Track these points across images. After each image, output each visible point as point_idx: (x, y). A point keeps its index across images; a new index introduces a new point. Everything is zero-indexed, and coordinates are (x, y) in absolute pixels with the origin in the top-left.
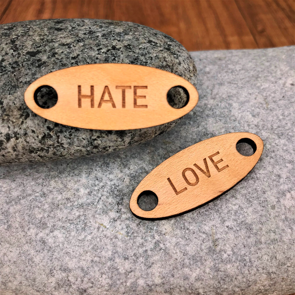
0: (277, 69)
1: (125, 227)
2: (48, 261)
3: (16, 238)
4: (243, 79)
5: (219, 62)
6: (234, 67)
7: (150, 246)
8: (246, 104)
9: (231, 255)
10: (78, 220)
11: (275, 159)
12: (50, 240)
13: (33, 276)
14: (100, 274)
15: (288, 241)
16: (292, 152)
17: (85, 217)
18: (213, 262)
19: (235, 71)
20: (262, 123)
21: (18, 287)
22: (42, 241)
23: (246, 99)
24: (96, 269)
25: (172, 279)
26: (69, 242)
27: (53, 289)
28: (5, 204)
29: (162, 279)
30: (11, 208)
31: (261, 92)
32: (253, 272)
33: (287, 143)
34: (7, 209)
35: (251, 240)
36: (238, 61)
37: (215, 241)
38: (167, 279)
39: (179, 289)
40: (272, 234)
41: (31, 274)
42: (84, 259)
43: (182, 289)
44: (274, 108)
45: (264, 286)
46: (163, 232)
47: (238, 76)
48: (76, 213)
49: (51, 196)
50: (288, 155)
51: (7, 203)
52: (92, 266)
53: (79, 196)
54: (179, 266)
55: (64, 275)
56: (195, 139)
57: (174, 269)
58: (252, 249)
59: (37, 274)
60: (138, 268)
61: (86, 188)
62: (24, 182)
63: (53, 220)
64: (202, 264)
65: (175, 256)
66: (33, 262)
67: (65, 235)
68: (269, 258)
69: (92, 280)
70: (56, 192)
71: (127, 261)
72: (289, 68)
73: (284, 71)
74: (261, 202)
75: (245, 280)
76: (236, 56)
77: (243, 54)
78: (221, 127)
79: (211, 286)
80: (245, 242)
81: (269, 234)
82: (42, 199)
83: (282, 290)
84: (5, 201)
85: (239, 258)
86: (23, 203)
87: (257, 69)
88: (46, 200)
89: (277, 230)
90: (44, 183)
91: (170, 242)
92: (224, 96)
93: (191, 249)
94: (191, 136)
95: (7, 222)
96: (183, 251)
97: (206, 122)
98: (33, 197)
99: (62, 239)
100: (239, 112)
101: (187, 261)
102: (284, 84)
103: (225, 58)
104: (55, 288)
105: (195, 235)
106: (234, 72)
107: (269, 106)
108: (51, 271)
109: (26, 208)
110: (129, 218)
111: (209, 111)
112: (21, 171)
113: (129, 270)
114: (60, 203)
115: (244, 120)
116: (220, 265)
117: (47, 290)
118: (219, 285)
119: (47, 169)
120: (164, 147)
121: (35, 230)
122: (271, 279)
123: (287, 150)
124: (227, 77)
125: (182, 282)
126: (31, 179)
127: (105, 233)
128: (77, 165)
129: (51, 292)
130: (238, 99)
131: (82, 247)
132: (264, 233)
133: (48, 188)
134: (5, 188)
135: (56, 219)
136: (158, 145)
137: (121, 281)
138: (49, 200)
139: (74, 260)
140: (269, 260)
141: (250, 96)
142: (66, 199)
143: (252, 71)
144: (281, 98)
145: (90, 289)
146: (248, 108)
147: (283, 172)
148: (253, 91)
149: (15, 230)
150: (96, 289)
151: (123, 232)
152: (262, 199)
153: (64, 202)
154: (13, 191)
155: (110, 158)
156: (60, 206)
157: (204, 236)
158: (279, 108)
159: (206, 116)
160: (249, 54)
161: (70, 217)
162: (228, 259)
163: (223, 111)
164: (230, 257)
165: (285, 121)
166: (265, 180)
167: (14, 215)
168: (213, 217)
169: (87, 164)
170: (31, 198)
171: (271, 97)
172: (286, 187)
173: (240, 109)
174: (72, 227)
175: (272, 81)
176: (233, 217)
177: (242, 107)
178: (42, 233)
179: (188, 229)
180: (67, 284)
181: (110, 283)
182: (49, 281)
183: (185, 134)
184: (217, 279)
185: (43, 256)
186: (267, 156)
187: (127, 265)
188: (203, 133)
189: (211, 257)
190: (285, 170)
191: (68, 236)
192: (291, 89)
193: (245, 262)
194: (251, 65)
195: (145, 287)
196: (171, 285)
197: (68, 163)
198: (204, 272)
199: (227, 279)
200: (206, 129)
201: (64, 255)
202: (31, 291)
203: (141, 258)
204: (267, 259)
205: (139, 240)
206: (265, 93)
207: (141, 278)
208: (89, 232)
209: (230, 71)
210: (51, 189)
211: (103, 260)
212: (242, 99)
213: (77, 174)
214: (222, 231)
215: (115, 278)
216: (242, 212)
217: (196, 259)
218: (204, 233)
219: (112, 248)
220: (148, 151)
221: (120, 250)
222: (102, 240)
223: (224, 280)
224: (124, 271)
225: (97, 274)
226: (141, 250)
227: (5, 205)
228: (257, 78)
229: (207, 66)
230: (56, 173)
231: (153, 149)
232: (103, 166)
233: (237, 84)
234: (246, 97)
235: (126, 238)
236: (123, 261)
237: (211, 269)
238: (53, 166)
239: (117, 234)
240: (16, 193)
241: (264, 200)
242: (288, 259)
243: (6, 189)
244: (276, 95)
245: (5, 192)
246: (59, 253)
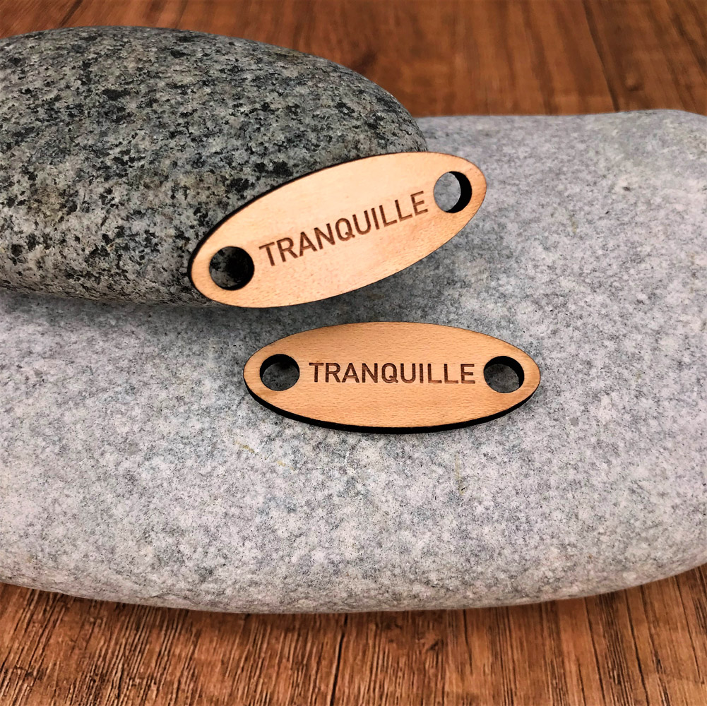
0: (600, 157)
1: (290, 452)
2: (140, 513)
3: (76, 470)
4: (530, 175)
5: (485, 141)
6: (514, 151)
7: (337, 486)
8: (533, 225)
9: (491, 509)
10: (200, 438)
11: (583, 331)
12: (144, 475)
13: (110, 543)
14: (240, 539)
15: (602, 485)
16: (617, 318)
17: (213, 431)
18: (457, 521)
19: (516, 160)
20: (562, 262)
21: (81, 565)
22: (128, 477)
23: (534, 214)
24: (234, 529)
25: (377, 551)
26: (181, 479)
27: (149, 569)
28: (55, 406)
29: (358, 549)
30: (67, 414)
31: (564, 202)
32: (532, 543)
33: (608, 301)
34: (59, 415)
35: (531, 481)
36: (523, 139)
37: (461, 482)
38: (369, 552)
39: (391, 571)
40: (572, 472)
41: (106, 539)
42: (210, 510)
43: (397, 571)
44: (587, 235)
45: (554, 571)
46: (363, 463)
47: (521, 170)
48: (196, 424)
49: (146, 393)
50: (610, 325)
51: (59, 405)
52: (226, 524)
53: (201, 393)
54: (392, 526)
55: (170, 540)
56: (430, 291)
57: (381, 532)
58: (532, 498)
59: (117, 539)
60: (313, 528)
61: (215, 379)
62: (92, 366)
63: (150, 438)
64: (436, 523)
65: (384, 508)
66: (111, 517)
67: (174, 465)
68: (564, 516)
69: (225, 551)
70: (155, 386)
71: (292, 514)
72: (623, 155)
73: (613, 163)
74: (552, 411)
75: (516, 557)
76: (521, 128)
77: (535, 124)
78: (482, 268)
79: (452, 567)
80: (519, 484)
81: (564, 471)
82: (128, 397)
83: (588, 580)
84: (54, 401)
85: (507, 515)
86: (91, 405)
87: (560, 157)
88: (136, 399)
89: (580, 464)
90: (132, 369)
91: (376, 481)
92: (491, 209)
93: (416, 495)
94: (422, 285)
95: (60, 440)
96: (400, 499)
97: (453, 257)
98: (111, 393)
99: (168, 472)
100: (519, 240)
101: (407, 517)
102: (611, 188)
103: (498, 132)
104: (153, 566)
105: (422, 470)
106: (513, 161)
107: (578, 230)
108: (145, 533)
109: (97, 414)
110: (299, 434)
111: (460, 237)
112: (84, 344)
113: (297, 532)
114: (164, 405)
115: (526, 256)
116: (470, 527)
117: (136, 571)
118: (468, 566)
119: (137, 341)
120: (368, 304)
121: (116, 455)
122: (568, 558)
123: (607, 316)
124: (498, 171)
125: (396, 558)
126: (105, 360)
127: (251, 461)
128: (196, 336)
129: (144, 574)
130: (517, 214)
131: (207, 489)
132: (556, 468)
133: (140, 378)
134: (53, 375)
135: (157, 436)
136: (357, 300)
137: (281, 553)
138: (143, 400)
139: (191, 512)
140: (564, 521)
141: (541, 210)
142: (177, 398)
143: (550, 161)
144: (603, 215)
145: (220, 570)
146: (537, 234)
147: (597, 357)
148: (548, 200)
149: (74, 456)
150: (231, 568)
151: (287, 461)
152: (554, 405)
153: (171, 403)
154: (69, 382)
155: (262, 323)
156: (165, 411)
157: (440, 471)
158: (598, 233)
159: (452, 247)
160: (547, 126)
161: (185, 432)
162: (485, 516)
163: (486, 237)
164: (489, 511)
165: (607, 260)
166: (561, 370)
167: (73, 428)
168: (458, 437)
169: (216, 333)
170: (106, 396)
171: (583, 213)
172: (602, 384)
173: (520, 235)
174: (187, 451)
175: (587, 181)
176: (496, 437)
177: (525, 231)
178: (128, 462)
179: (410, 457)
180: (175, 559)
181: (260, 557)
182: (142, 553)
183: (412, 281)
184: (464, 554)
185: (130, 505)
186: (568, 326)
187: (294, 523)
188: (446, 280)
189: (452, 510)
190: (602, 352)
191: (179, 467)
192: (624, 197)
193: (517, 523)
194: (549, 148)
195: (326, 566)
196: (375, 563)
197: (179, 330)
198: (439, 539)
199: (483, 555)
200: (452, 271)
201: (172, 503)
202: (106, 572)
203: (320, 510)
204: (559, 518)
205: (317, 476)
206: (572, 204)
207: (318, 549)
208: (221, 460)
209: (505, 159)
210: (145, 379)
211: (247, 512)
212: (526, 215)
213: (198, 353)
214: (474, 462)
215: (268, 547)
216: (514, 429)
217: (425, 514)
218: (440, 465)
219: (264, 490)
220: (338, 312)
221: (279, 494)
222: (246, 476)
223: (476, 556)
224: (286, 535)
225: (236, 541)
226: (320, 495)
227: (54, 408)
228: (558, 174)
229: (460, 147)
230: (156, 349)
231: (346, 308)
232: (247, 339)
233: (517, 185)
234: (534, 211)
235: (292, 471)
236: (285, 514)
237: (452, 532)
238: (149, 337)
239: (274, 464)
240: (76, 385)
241: (558, 407)
242: (601, 518)
243: (55, 377)
244: (593, 208)
245: (55, 384)
246: (161, 499)
